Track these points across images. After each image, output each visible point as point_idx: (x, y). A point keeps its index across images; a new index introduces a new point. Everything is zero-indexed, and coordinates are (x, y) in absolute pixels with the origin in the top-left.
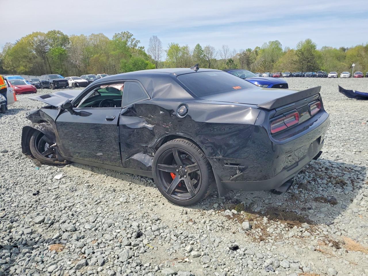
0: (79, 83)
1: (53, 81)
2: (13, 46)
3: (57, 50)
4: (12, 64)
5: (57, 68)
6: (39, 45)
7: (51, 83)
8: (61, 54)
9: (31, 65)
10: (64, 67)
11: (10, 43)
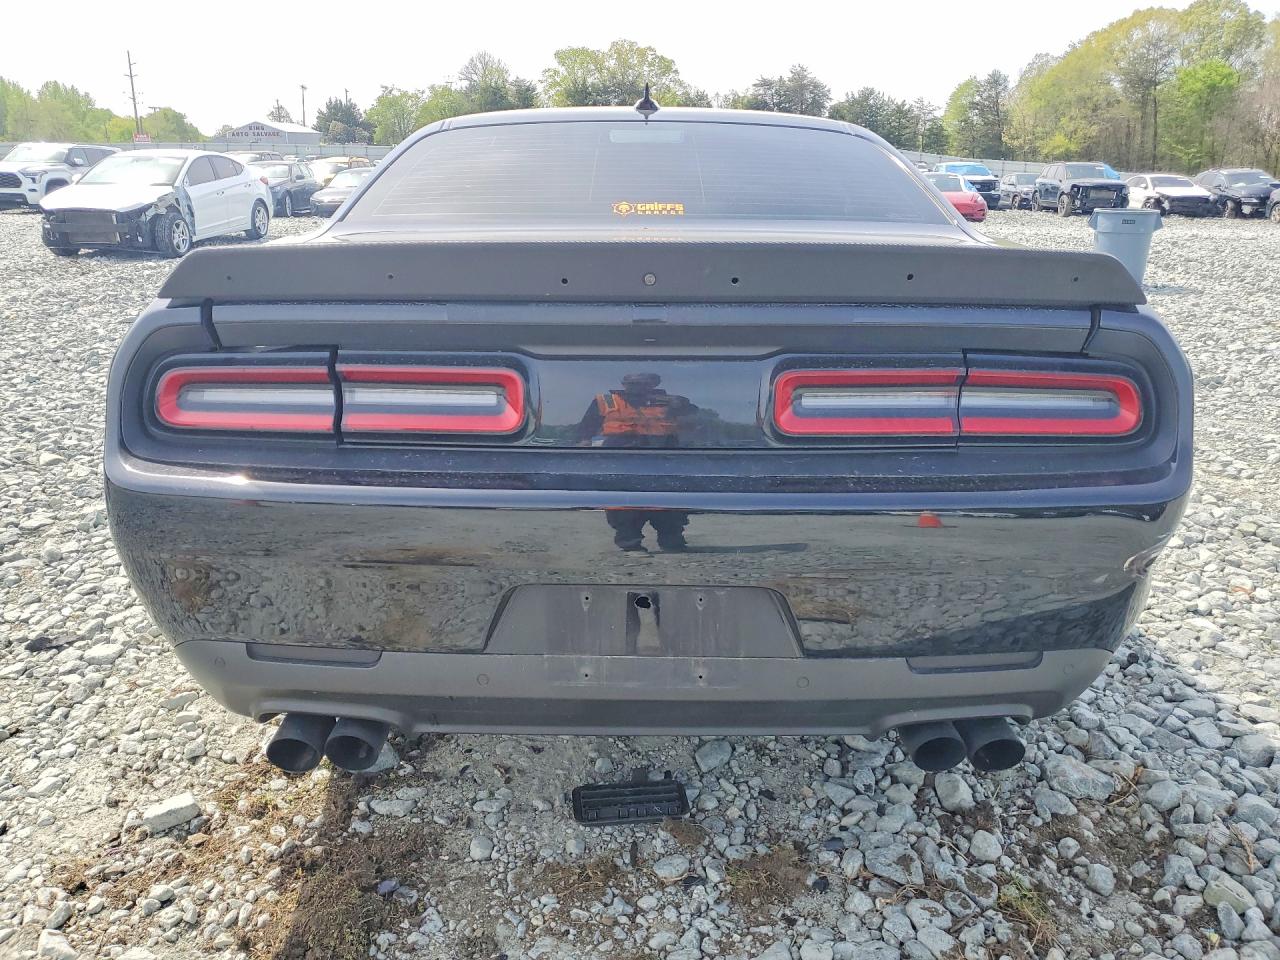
0: (1172, 200)
1: (1074, 186)
2: (1054, 64)
3: (1202, 73)
4: (1035, 127)
5: (1182, 143)
6: (1142, 56)
7: (1063, 193)
8: (1213, 88)
9: (1094, 130)
10: (1208, 139)
11: (1047, 55)
